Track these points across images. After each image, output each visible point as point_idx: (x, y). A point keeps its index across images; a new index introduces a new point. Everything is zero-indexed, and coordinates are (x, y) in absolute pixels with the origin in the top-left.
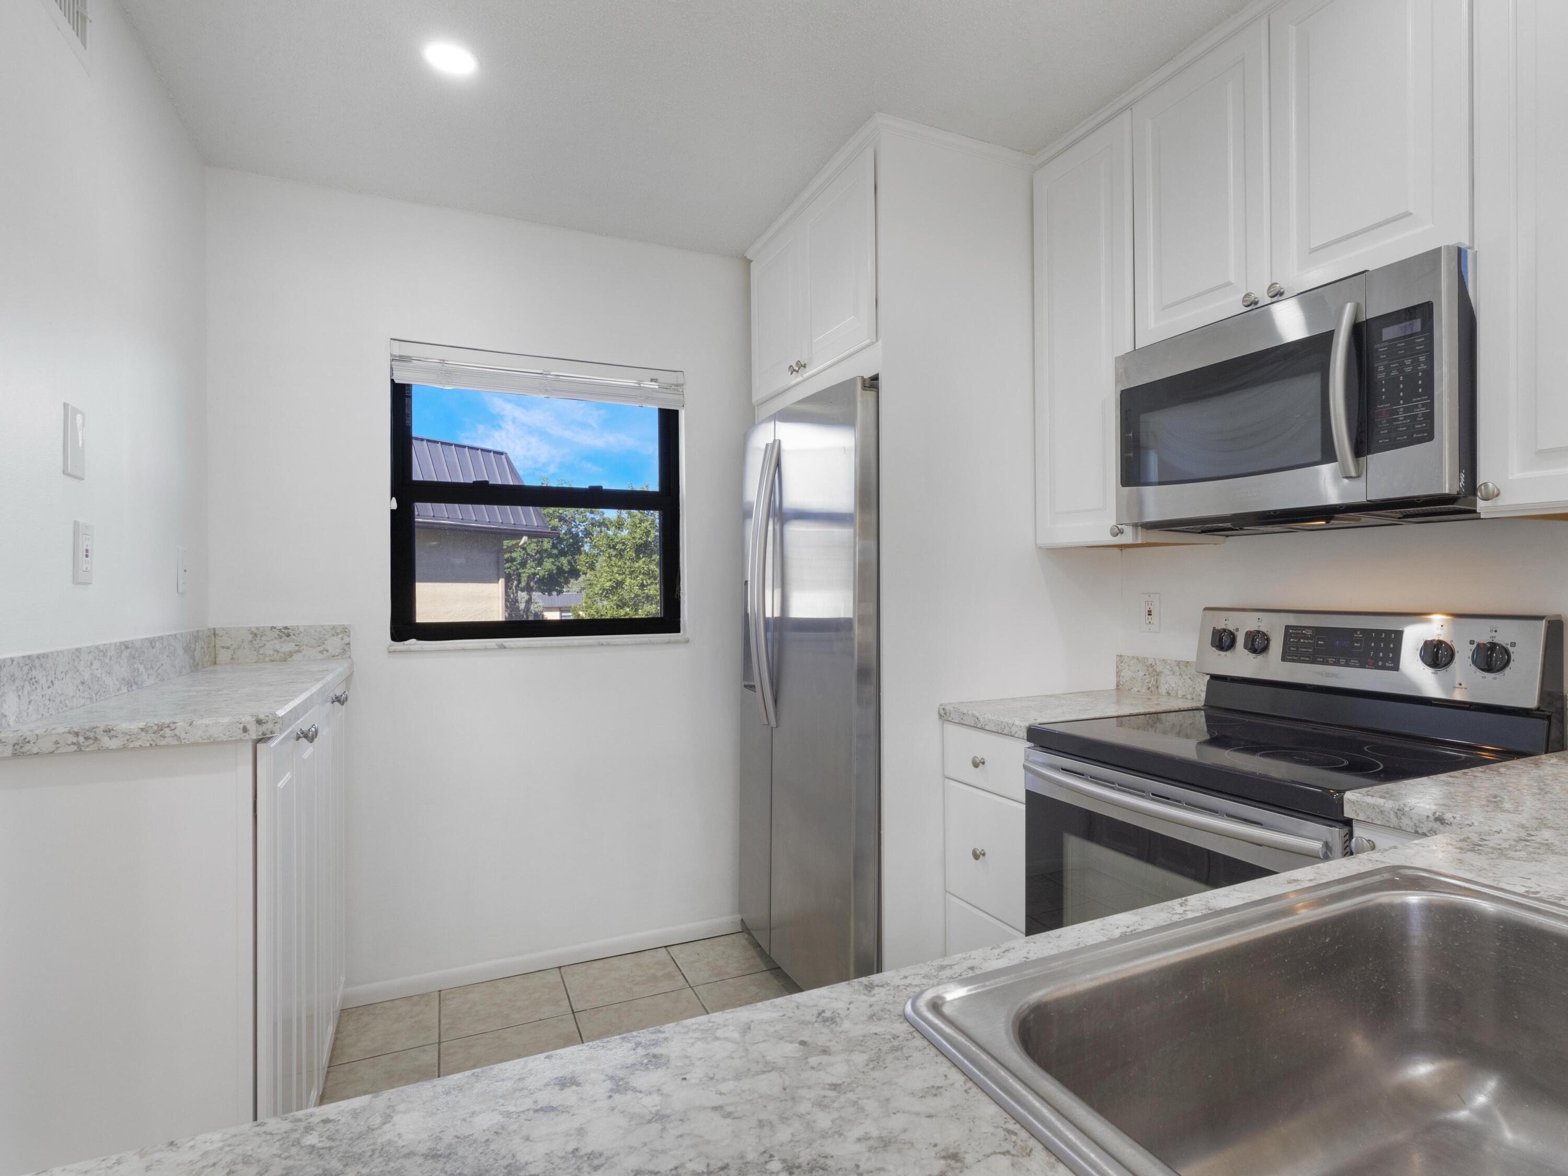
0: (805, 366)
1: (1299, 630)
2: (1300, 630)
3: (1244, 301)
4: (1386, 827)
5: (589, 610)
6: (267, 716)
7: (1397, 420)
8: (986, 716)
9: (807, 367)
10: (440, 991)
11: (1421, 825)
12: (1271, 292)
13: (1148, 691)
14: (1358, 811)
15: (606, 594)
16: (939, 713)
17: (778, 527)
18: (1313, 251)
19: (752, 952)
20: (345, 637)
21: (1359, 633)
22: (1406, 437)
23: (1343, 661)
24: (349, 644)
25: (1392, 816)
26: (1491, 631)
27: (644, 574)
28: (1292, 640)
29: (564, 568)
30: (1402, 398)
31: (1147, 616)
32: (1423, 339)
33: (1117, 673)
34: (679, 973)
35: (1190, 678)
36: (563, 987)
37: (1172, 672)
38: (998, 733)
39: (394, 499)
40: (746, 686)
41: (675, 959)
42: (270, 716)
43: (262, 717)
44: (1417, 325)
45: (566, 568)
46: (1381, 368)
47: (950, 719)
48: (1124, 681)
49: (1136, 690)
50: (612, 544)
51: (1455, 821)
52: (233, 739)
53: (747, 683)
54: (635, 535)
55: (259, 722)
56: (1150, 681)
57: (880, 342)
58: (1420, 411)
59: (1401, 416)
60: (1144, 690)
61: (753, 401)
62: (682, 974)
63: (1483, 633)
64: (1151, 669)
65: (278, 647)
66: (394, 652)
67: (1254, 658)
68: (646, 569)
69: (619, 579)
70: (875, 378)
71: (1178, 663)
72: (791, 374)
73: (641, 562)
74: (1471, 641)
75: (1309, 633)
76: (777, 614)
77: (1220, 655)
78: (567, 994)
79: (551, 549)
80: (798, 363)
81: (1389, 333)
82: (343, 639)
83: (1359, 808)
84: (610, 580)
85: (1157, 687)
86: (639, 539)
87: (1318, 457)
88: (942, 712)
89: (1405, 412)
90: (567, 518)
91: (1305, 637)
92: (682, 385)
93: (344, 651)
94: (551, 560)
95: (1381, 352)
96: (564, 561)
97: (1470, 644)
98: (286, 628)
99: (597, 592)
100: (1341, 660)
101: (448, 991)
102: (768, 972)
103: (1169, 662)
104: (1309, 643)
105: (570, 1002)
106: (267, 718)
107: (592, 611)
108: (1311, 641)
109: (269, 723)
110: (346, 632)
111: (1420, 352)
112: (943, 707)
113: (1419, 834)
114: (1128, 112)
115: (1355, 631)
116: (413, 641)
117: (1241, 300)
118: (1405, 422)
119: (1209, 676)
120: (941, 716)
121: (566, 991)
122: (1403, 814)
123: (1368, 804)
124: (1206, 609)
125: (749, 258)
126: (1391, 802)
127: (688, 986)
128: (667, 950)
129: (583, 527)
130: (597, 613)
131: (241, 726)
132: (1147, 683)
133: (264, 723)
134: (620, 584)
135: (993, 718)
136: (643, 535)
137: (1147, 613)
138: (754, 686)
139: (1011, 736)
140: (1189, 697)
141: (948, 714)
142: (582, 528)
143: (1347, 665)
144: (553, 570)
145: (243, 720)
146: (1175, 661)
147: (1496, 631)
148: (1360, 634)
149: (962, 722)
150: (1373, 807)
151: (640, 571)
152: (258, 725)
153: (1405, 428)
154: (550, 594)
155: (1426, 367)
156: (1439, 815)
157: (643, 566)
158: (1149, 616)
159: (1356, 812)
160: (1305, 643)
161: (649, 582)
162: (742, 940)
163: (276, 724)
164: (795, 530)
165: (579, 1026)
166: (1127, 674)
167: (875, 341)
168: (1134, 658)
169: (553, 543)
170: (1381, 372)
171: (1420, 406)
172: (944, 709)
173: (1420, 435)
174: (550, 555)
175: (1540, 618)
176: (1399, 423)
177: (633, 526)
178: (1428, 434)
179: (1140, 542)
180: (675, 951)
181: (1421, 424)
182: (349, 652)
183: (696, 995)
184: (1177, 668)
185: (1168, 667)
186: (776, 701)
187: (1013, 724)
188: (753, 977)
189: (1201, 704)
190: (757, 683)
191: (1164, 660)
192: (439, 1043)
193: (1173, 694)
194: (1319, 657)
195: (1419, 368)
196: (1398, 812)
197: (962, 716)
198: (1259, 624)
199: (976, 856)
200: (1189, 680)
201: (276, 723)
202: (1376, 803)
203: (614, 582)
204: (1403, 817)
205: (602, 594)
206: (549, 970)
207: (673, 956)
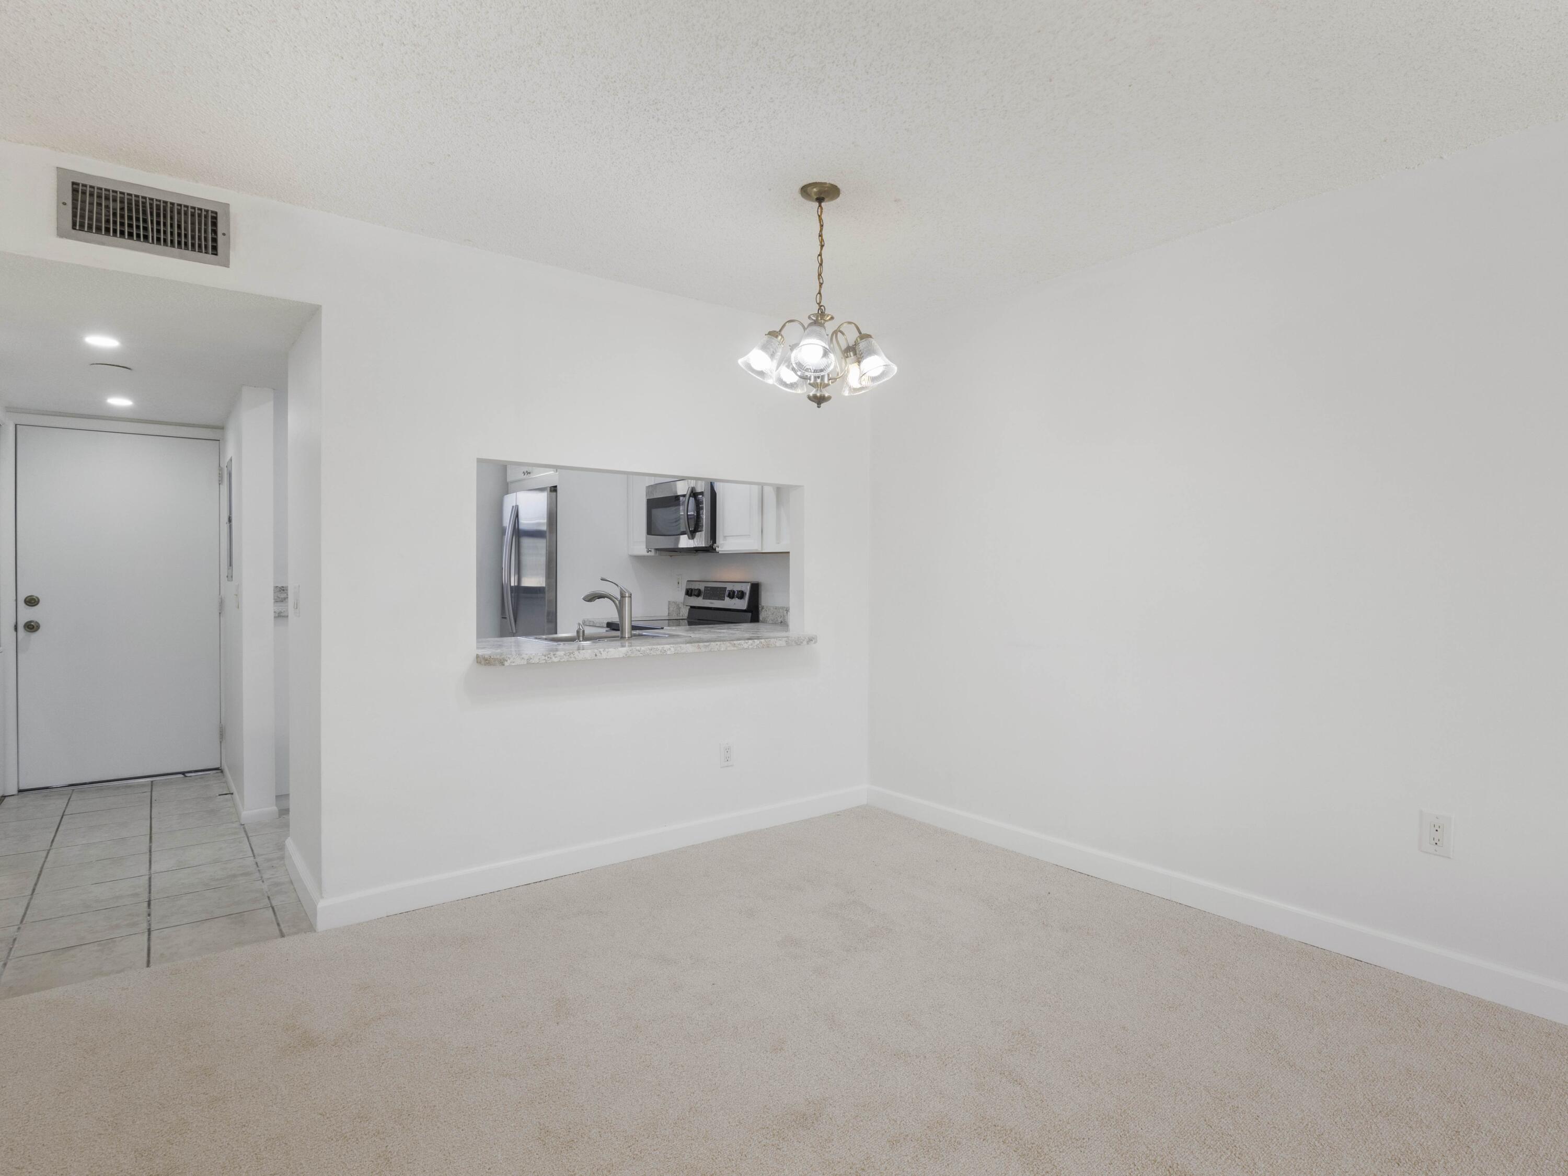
0: (530, 473)
17: (517, 539)
40: (502, 618)
61: (507, 481)
65: (279, 595)
76: (516, 584)
98: (283, 587)
124: (688, 581)
158: (666, 583)
164: (526, 542)
175: (749, 582)
179: (655, 555)
186: (515, 621)
189: (686, 618)
190: (507, 616)
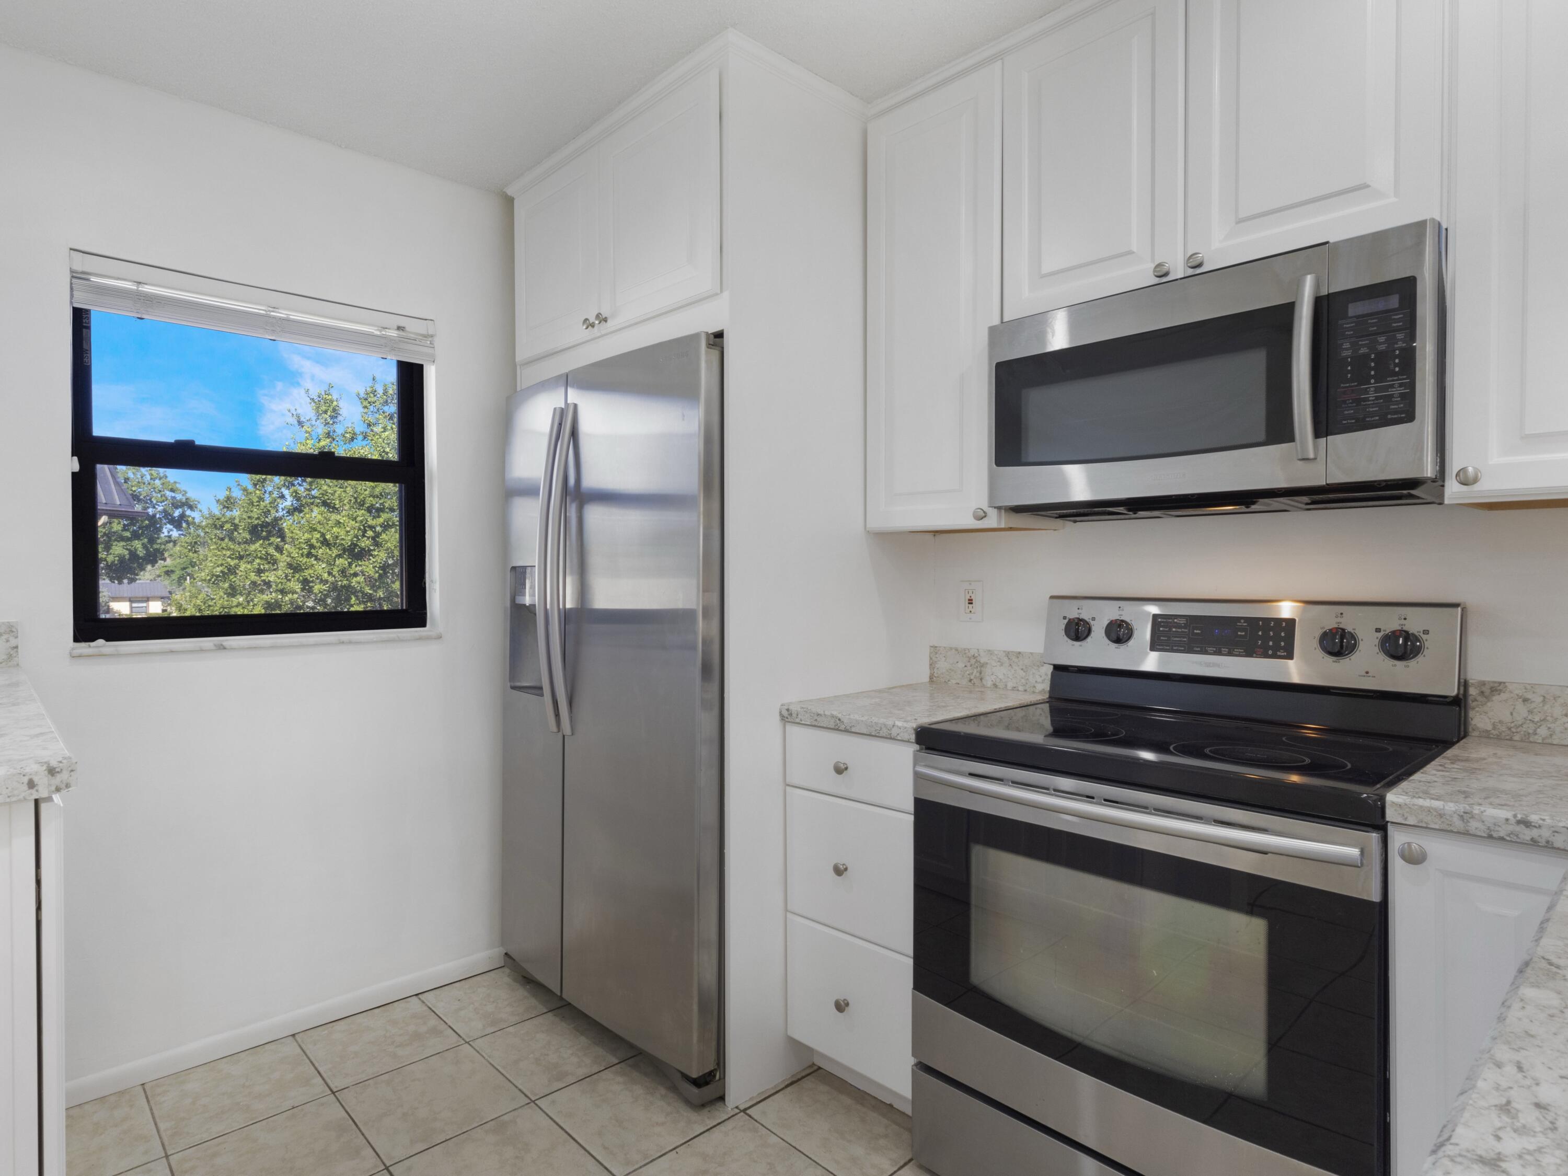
1: (1169, 619)
2: (1172, 619)
3: (1154, 271)
4: (1447, 831)
5: (194, 600)
6: (61, 762)
7: (1366, 400)
8: (852, 717)
9: (608, 321)
10: (143, 1084)
11: (1497, 828)
12: (1191, 262)
13: (970, 684)
14: (1406, 815)
15: (215, 580)
16: (780, 712)
18: (1239, 221)
19: (522, 992)
20: (11, 639)
21: (1242, 621)
22: (1377, 418)
23: (1225, 650)
24: (17, 647)
25: (1456, 819)
26: (1400, 619)
27: (261, 558)
28: (1161, 629)
29: (138, 552)
30: (1373, 377)
31: (967, 605)
32: (1402, 316)
33: (931, 665)
34: (446, 1026)
35: (1022, 669)
36: (308, 1061)
37: (999, 663)
38: (870, 735)
39: (75, 458)
41: (433, 1009)
42: (64, 761)
43: (54, 763)
44: (1394, 301)
45: (141, 552)
46: (1347, 345)
47: (798, 720)
48: (939, 673)
49: (954, 682)
50: (219, 523)
51: (1545, 823)
52: (14, 799)
53: (513, 684)
54: (252, 515)
55: (52, 771)
56: (972, 673)
57: (726, 294)
58: (1397, 391)
59: (1372, 395)
60: (964, 682)
61: (517, 361)
62: (450, 1027)
63: (1391, 621)
64: (973, 661)
66: (80, 656)
67: (1116, 648)
68: (263, 552)
69: (232, 564)
70: (719, 335)
71: (1008, 654)
72: (587, 328)
73: (257, 545)
74: (1376, 629)
75: (1183, 621)
77: (1073, 645)
78: (316, 1069)
79: (122, 531)
80: (598, 316)
81: (1355, 309)
82: (7, 641)
83: (1407, 812)
84: (222, 565)
85: (981, 679)
86: (256, 519)
87: (1262, 437)
88: (785, 713)
89: (1376, 392)
90: (142, 497)
91: (1178, 626)
92: (432, 336)
93: (10, 657)
94: (122, 543)
95: (1346, 328)
96: (137, 545)
97: (1376, 632)
99: (203, 578)
100: (1223, 649)
101: (155, 1082)
102: (550, 1014)
103: (996, 653)
104: (1182, 632)
105: (323, 1079)
106: (61, 765)
107: (198, 601)
108: (1186, 630)
109: (64, 772)
110: (13, 632)
111: (1398, 330)
112: (786, 707)
113: (1495, 838)
114: (999, 64)
115: (1238, 619)
116: (101, 642)
117: (1152, 270)
118: (1376, 402)
119: (1052, 666)
120: (783, 718)
121: (313, 1065)
122: (1472, 817)
123: (1421, 807)
124: (1052, 597)
125: (509, 194)
126: (1452, 805)
127: (463, 1042)
128: (420, 999)
129: (162, 508)
130: (204, 604)
131: (26, 780)
132: (969, 674)
133: (58, 772)
134: (232, 571)
135: (862, 719)
136: (261, 515)
137: (967, 602)
138: (541, 688)
139: (891, 738)
140: (1021, 688)
141: (794, 715)
142: (160, 508)
143: (1230, 654)
144: (124, 556)
145: (28, 770)
146: (1004, 651)
147: (1405, 619)
148: (1244, 623)
149: (816, 724)
150: (1429, 810)
151: (257, 555)
152: (50, 776)
153: (1377, 409)
154: (120, 583)
155: (1404, 345)
156: (1522, 818)
157: (260, 549)
158: (970, 605)
159: (1403, 815)
160: (1178, 632)
161: (267, 566)
162: (504, 978)
163: (72, 773)
165: (348, 1110)
166: (943, 665)
167: (719, 292)
168: (951, 649)
169: (124, 525)
170: (1347, 349)
171: (1396, 386)
172: (788, 710)
173: (1396, 416)
174: (122, 539)
176: (1370, 403)
177: (248, 504)
178: (1408, 415)
179: (1003, 526)
180: (429, 998)
181: (1397, 405)
182: (16, 659)
183: (478, 1052)
184: (1006, 659)
185: (995, 658)
187: (893, 726)
188: (535, 1021)
189: (1045, 697)
191: (989, 651)
192: (167, 1156)
193: (1001, 685)
194: (1195, 647)
195: (1396, 346)
196: (1465, 815)
197: (816, 717)
198: (1121, 612)
199: (839, 871)
200: (1022, 671)
201: (72, 771)
202: (1432, 806)
203: (226, 567)
204: (1471, 820)
205: (210, 580)
206: (283, 1040)
207: (430, 1006)
